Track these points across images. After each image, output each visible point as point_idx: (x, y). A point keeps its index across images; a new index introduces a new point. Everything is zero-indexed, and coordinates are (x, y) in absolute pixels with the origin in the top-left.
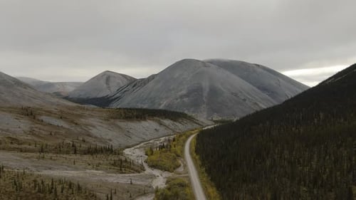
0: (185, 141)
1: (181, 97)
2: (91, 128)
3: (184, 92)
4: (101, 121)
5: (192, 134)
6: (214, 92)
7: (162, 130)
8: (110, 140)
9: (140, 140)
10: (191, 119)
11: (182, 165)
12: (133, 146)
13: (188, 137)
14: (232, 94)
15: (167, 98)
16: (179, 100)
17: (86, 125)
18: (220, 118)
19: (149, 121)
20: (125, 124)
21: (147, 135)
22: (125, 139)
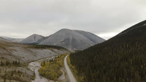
1: (62, 42)
2: (14, 51)
3: (63, 40)
4: (22, 48)
6: (74, 40)
7: (53, 53)
8: (23, 58)
9: (41, 58)
10: (66, 49)
12: (37, 60)
13: (65, 56)
14: (81, 41)
15: (56, 42)
17: (11, 50)
20: (35, 50)
21: (45, 55)
22: (33, 57)
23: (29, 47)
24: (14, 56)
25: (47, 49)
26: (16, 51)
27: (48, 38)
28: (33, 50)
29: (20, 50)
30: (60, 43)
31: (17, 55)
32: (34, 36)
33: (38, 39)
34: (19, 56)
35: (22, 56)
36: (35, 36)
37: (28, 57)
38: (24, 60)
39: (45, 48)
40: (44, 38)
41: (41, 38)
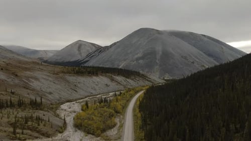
0: (132, 96)
1: (137, 59)
2: (33, 80)
3: (140, 55)
4: (49, 74)
5: (142, 90)
6: (166, 55)
7: (113, 85)
8: (50, 93)
9: (86, 94)
10: (144, 77)
11: (119, 124)
12: (76, 100)
13: (137, 92)
14: (182, 57)
15: (125, 60)
16: (135, 62)
17: (28, 78)
18: (171, 78)
19: (101, 77)
21: (95, 90)
22: (69, 93)
23: (63, 72)
24: (33, 90)
25: (102, 75)
26: (37, 79)
27: (108, 49)
28: (72, 77)
29: (44, 79)
30: (134, 61)
31: (38, 88)
32: (78, 45)
33: (88, 51)
34: (43, 90)
35: (48, 90)
36: (80, 45)
37: (59, 92)
38: (52, 98)
39: (97, 74)
40: (100, 50)
41: (94, 49)
